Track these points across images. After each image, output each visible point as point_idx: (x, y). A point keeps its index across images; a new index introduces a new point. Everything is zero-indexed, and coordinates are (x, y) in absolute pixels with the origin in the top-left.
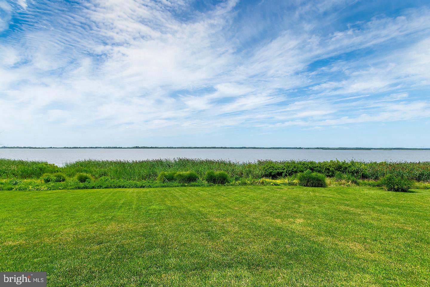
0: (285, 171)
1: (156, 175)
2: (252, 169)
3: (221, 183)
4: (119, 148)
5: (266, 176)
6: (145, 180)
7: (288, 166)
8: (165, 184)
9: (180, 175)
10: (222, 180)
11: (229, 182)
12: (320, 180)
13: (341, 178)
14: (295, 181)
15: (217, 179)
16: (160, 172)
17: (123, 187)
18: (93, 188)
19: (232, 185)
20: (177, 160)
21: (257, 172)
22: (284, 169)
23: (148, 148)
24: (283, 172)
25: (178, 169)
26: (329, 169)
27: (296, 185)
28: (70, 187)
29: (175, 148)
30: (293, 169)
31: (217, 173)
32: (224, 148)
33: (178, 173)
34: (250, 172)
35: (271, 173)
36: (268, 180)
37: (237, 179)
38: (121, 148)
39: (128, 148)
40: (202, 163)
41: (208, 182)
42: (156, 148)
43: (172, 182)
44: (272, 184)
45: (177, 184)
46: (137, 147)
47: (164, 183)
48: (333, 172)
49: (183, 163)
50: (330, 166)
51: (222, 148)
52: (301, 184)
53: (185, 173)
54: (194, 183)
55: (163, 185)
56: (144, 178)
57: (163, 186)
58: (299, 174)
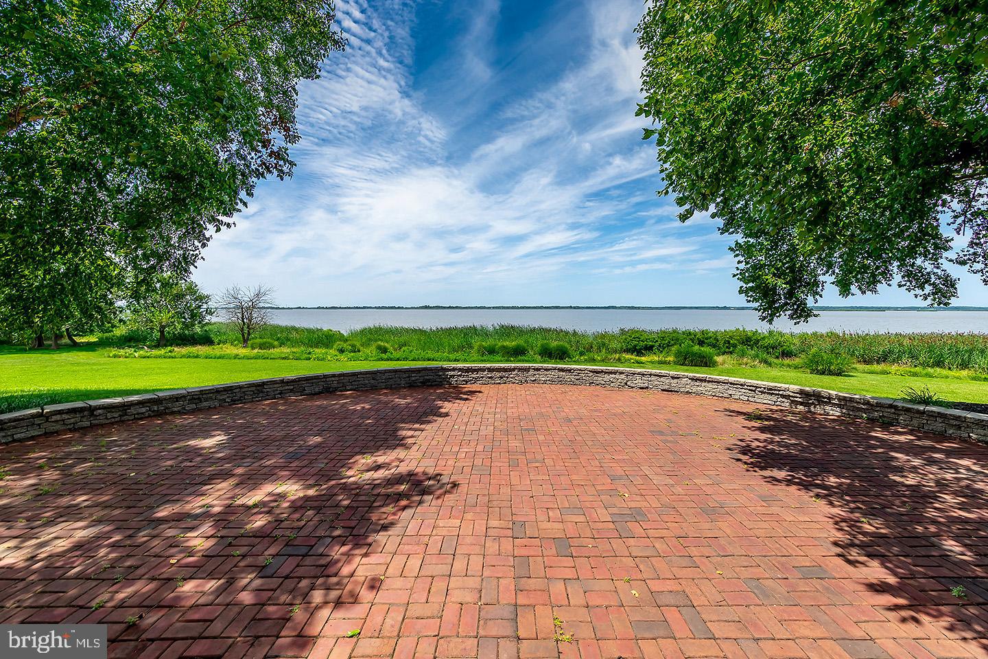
0: (657, 344)
1: (472, 347)
2: (607, 342)
3: (559, 359)
4: (399, 308)
5: (628, 351)
6: (457, 352)
7: (663, 338)
8: (485, 358)
9: (503, 347)
10: (562, 355)
11: (570, 358)
12: (704, 357)
13: (743, 355)
14: (671, 358)
15: (553, 352)
16: (477, 342)
17: (433, 360)
18: (398, 360)
19: (574, 361)
20: (498, 328)
21: (614, 345)
22: (657, 341)
23: (445, 308)
24: (654, 346)
25: (499, 340)
26: (729, 342)
27: (669, 363)
28: (372, 359)
29: (489, 308)
30: (669, 342)
31: (554, 344)
32: (575, 308)
33: (500, 344)
34: (604, 344)
35: (635, 346)
36: (628, 356)
37: (582, 354)
38: (402, 308)
39: (412, 308)
40: (533, 331)
41: (542, 357)
42: (457, 307)
43: (494, 356)
44: (632, 361)
45: (499, 359)
46: (426, 307)
47: (483, 356)
48: (735, 346)
49: (506, 331)
50: (731, 337)
51: (571, 307)
52: (676, 363)
53: (511, 343)
54: (523, 358)
55: (483, 358)
56: (455, 350)
57: (483, 361)
58: (674, 348)
